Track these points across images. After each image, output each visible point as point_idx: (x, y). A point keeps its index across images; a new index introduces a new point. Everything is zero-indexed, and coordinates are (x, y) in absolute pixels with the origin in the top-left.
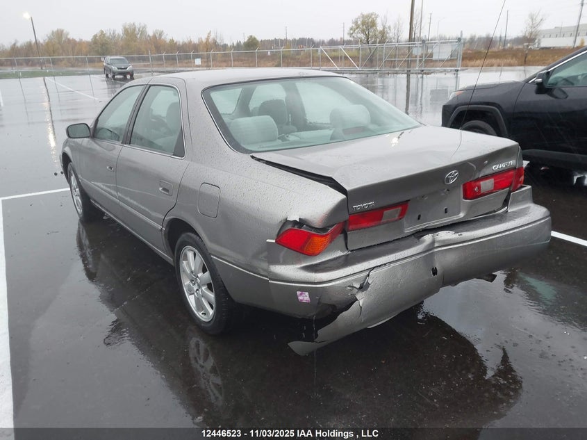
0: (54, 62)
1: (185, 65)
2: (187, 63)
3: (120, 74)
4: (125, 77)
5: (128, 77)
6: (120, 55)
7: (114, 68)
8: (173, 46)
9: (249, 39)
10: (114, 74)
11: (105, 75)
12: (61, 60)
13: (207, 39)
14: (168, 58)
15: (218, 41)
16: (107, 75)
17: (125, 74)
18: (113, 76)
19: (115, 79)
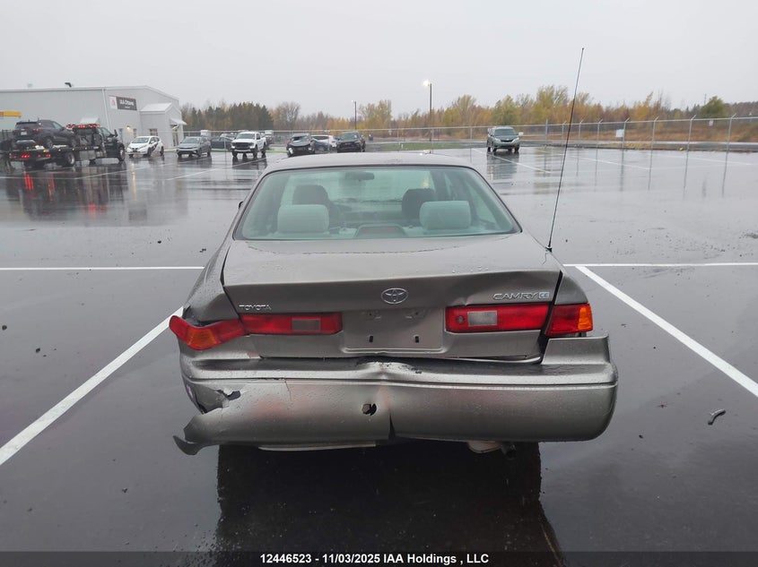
0: (449, 133)
1: (602, 137)
2: (605, 135)
3: (503, 147)
4: (510, 150)
5: (513, 150)
6: (509, 124)
7: (498, 140)
8: (599, 112)
9: (710, 102)
10: (496, 147)
11: (486, 149)
12: (458, 131)
13: (646, 103)
14: (585, 129)
15: (663, 104)
16: (489, 149)
17: (509, 147)
18: (495, 150)
19: (495, 154)
